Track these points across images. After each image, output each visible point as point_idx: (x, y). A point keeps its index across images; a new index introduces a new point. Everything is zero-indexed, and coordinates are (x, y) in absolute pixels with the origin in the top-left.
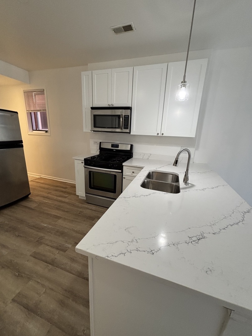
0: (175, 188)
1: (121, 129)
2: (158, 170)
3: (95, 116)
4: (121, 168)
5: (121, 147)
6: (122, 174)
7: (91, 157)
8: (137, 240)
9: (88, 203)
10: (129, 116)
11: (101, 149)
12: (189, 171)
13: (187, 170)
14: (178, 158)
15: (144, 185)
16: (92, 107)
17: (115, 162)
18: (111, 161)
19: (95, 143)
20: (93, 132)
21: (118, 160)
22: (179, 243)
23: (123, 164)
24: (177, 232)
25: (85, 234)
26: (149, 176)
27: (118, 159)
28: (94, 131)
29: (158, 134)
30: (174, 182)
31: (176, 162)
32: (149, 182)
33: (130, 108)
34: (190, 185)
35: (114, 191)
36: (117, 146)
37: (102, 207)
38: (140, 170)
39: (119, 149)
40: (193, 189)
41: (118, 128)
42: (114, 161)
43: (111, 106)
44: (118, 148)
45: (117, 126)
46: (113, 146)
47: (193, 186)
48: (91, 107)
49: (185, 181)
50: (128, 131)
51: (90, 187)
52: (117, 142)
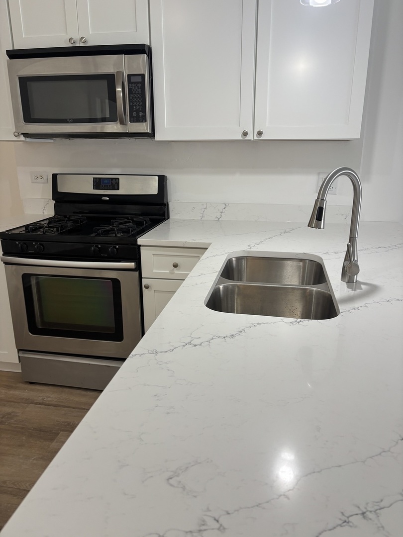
0: (317, 304)
1: (122, 123)
2: (254, 249)
3: (25, 82)
4: (133, 254)
5: (127, 188)
6: (137, 273)
7: (27, 227)
8: (221, 520)
9: (31, 383)
10: (143, 76)
11: (61, 198)
12: (359, 244)
13: (352, 239)
14: (323, 200)
15: (216, 302)
16: (11, 48)
17: (110, 238)
18: (99, 235)
19: (37, 177)
20: (22, 138)
21: (120, 230)
22: (382, 504)
23: (141, 241)
24: (364, 462)
25: (22, 493)
26: (229, 271)
27: (120, 226)
28: (26, 135)
29: (245, 134)
30: (308, 284)
31: (318, 214)
32: (233, 292)
33: (147, 51)
34: (363, 286)
35: (116, 334)
36: (114, 183)
37: (78, 391)
38: (199, 257)
39: (122, 191)
40: (376, 298)
41: (113, 118)
42: (107, 232)
43: (78, 45)
44: (118, 189)
45: (108, 116)
46: (98, 183)
47: (373, 289)
48: (7, 51)
49: (348, 274)
50: (144, 127)
51: (34, 329)
52: (111, 171)
